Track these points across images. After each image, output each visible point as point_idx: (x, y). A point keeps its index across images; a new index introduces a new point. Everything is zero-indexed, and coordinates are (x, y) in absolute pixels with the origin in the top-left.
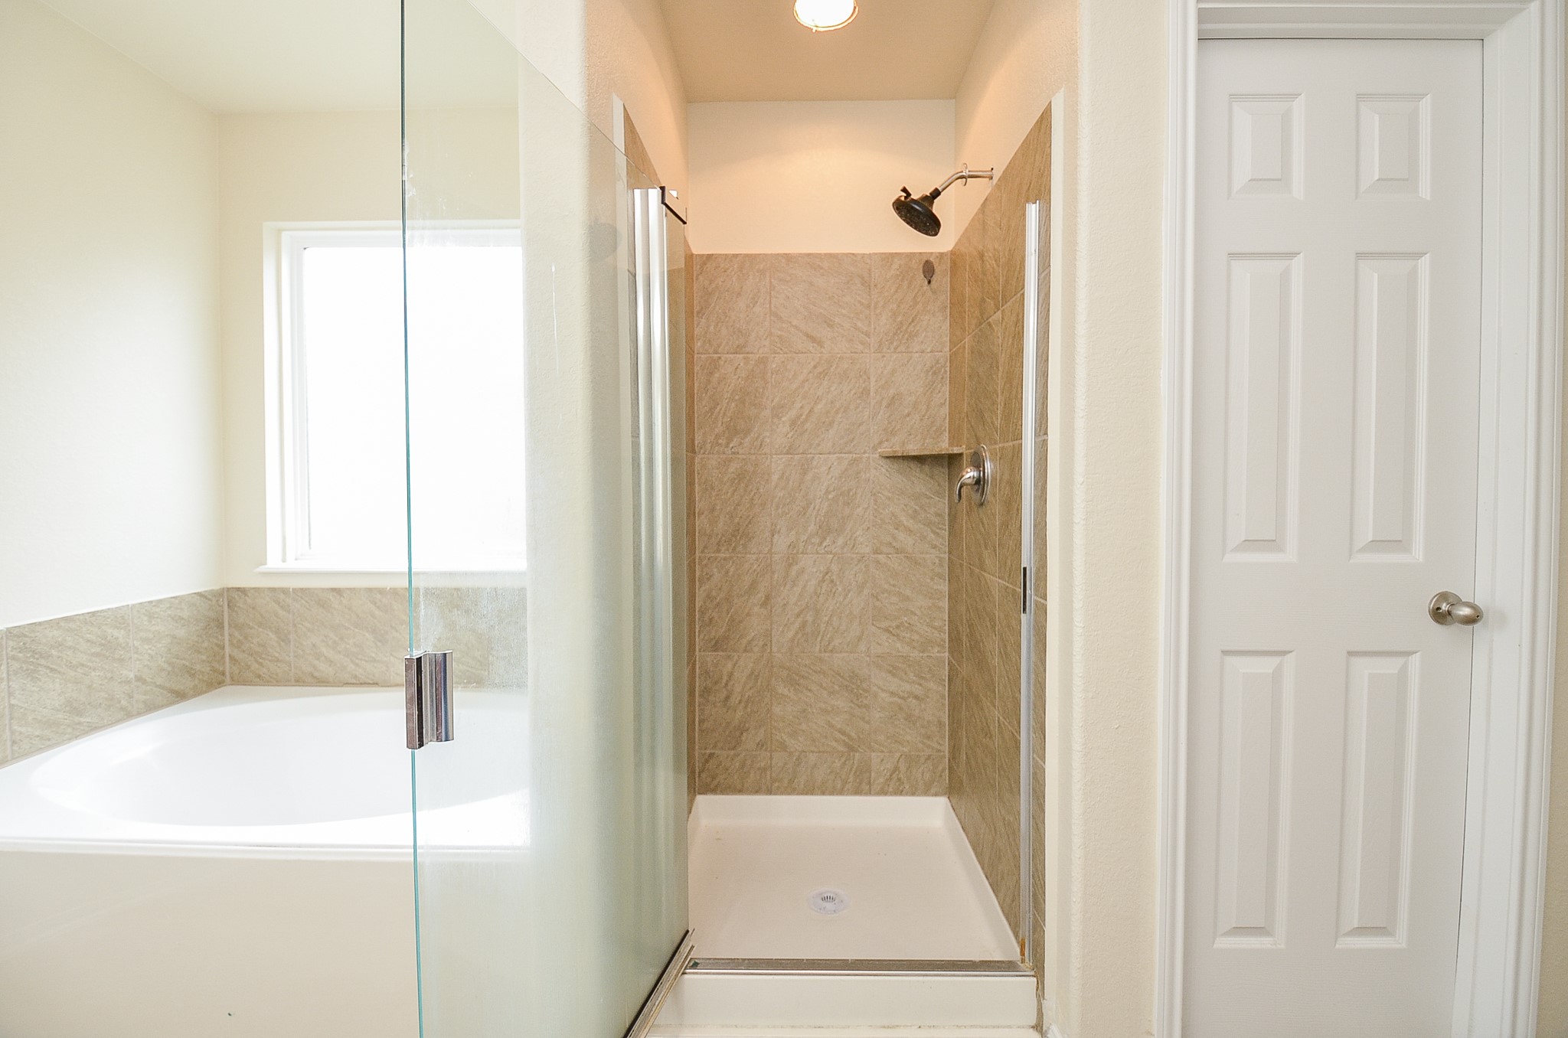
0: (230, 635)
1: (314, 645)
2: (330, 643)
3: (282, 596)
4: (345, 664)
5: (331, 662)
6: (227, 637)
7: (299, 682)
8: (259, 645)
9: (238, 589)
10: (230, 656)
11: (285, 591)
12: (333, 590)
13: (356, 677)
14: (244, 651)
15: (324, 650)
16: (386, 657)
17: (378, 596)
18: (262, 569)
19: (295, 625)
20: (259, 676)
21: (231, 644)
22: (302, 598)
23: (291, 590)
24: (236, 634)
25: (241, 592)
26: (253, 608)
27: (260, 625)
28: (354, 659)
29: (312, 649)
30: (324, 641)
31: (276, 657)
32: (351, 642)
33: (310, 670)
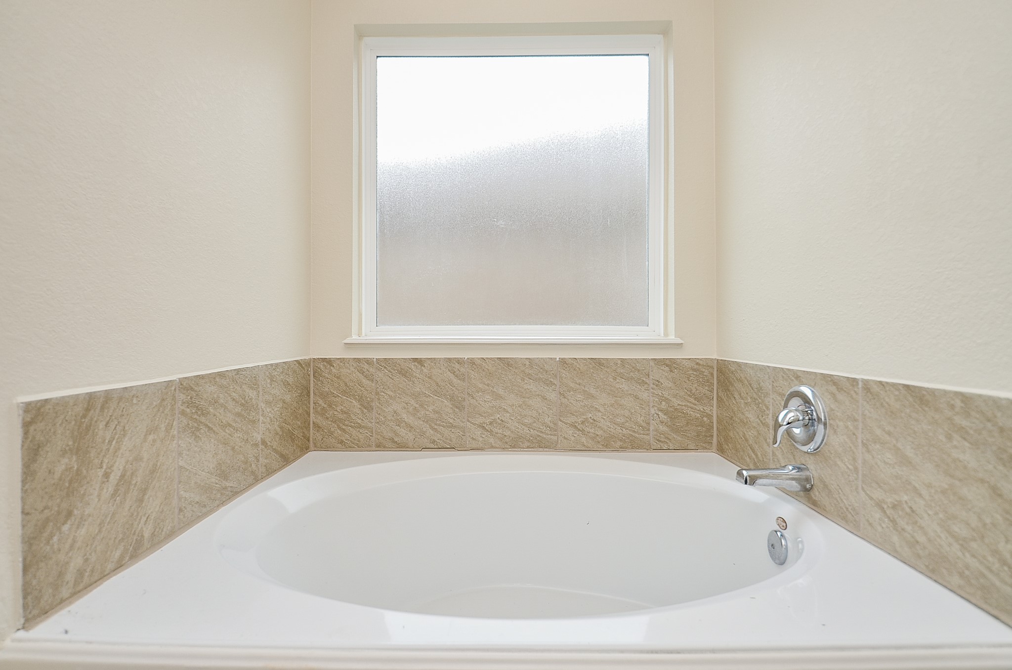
0: (314, 403)
1: (395, 412)
2: (411, 409)
3: (366, 366)
4: (424, 429)
5: (410, 428)
6: (312, 405)
7: (380, 447)
8: (343, 412)
9: (324, 360)
10: (314, 423)
11: (369, 361)
12: (415, 360)
13: (434, 442)
14: (327, 418)
15: (404, 416)
16: (463, 422)
17: (457, 366)
18: (348, 341)
19: (377, 394)
20: (342, 442)
21: (316, 412)
22: (385, 368)
23: (375, 360)
24: (321, 402)
25: (327, 362)
26: (338, 378)
27: (344, 393)
28: (433, 425)
29: (393, 416)
30: (405, 408)
31: (359, 424)
32: (430, 409)
33: (390, 435)
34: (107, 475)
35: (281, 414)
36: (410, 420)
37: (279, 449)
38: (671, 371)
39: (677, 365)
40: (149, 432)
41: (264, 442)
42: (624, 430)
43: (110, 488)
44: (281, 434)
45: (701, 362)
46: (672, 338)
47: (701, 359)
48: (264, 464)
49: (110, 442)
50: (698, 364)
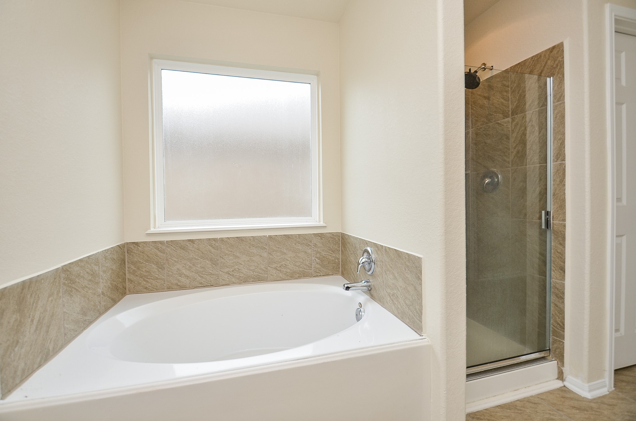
0: (128, 268)
1: (178, 269)
2: (187, 267)
3: (160, 245)
4: (196, 277)
5: (187, 277)
6: (127, 269)
7: (169, 289)
8: (146, 271)
9: (133, 243)
10: (128, 279)
11: (161, 243)
12: (189, 240)
13: (201, 283)
14: (137, 276)
15: (184, 271)
16: (217, 272)
17: (214, 242)
18: (148, 232)
19: (167, 260)
20: (146, 288)
21: (130, 272)
22: (172, 246)
23: (165, 241)
24: (132, 267)
25: (136, 244)
26: (143, 253)
27: (147, 261)
28: (200, 274)
29: (177, 271)
30: (184, 267)
31: (156, 277)
32: (199, 266)
33: (176, 282)
34: (32, 321)
35: (111, 277)
36: (187, 273)
37: (111, 296)
38: (321, 239)
39: (324, 236)
40: (49, 296)
41: (103, 293)
42: (300, 268)
43: (34, 327)
44: (111, 287)
45: (334, 234)
46: (322, 224)
47: (335, 233)
48: (104, 305)
49: (33, 304)
50: (333, 235)
